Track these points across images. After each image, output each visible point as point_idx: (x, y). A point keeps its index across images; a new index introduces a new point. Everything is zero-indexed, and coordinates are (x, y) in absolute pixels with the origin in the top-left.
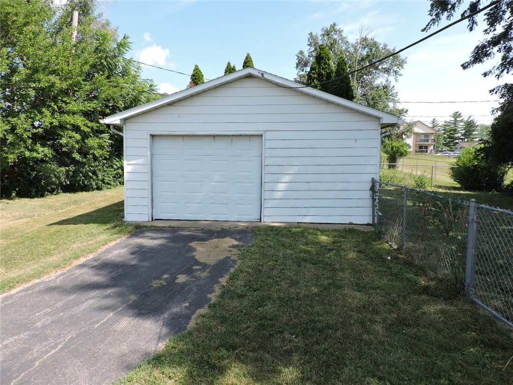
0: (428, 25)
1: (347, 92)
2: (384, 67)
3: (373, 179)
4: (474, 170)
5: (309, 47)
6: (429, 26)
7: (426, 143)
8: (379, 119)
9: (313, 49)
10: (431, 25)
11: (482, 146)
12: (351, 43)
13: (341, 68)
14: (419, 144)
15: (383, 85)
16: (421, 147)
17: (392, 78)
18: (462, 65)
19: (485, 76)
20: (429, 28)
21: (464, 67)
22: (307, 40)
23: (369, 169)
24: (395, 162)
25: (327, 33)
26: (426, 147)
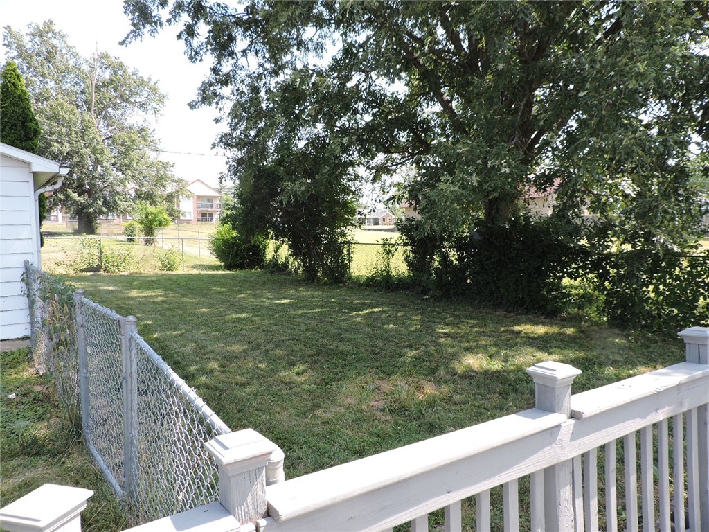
0: (127, 38)
1: (24, 123)
2: (138, 100)
3: (26, 262)
4: (233, 244)
5: (8, 49)
6: (129, 40)
7: (210, 209)
8: (29, 164)
9: (15, 54)
10: (132, 38)
11: (229, 212)
12: (83, 57)
13: (9, 82)
14: (201, 211)
15: (140, 125)
16: (204, 214)
17: (150, 117)
18: (189, 104)
19: (217, 122)
20: (130, 42)
21: (192, 106)
22: (2, 37)
23: (18, 246)
24: (152, 234)
25: (39, 33)
26: (211, 215)
